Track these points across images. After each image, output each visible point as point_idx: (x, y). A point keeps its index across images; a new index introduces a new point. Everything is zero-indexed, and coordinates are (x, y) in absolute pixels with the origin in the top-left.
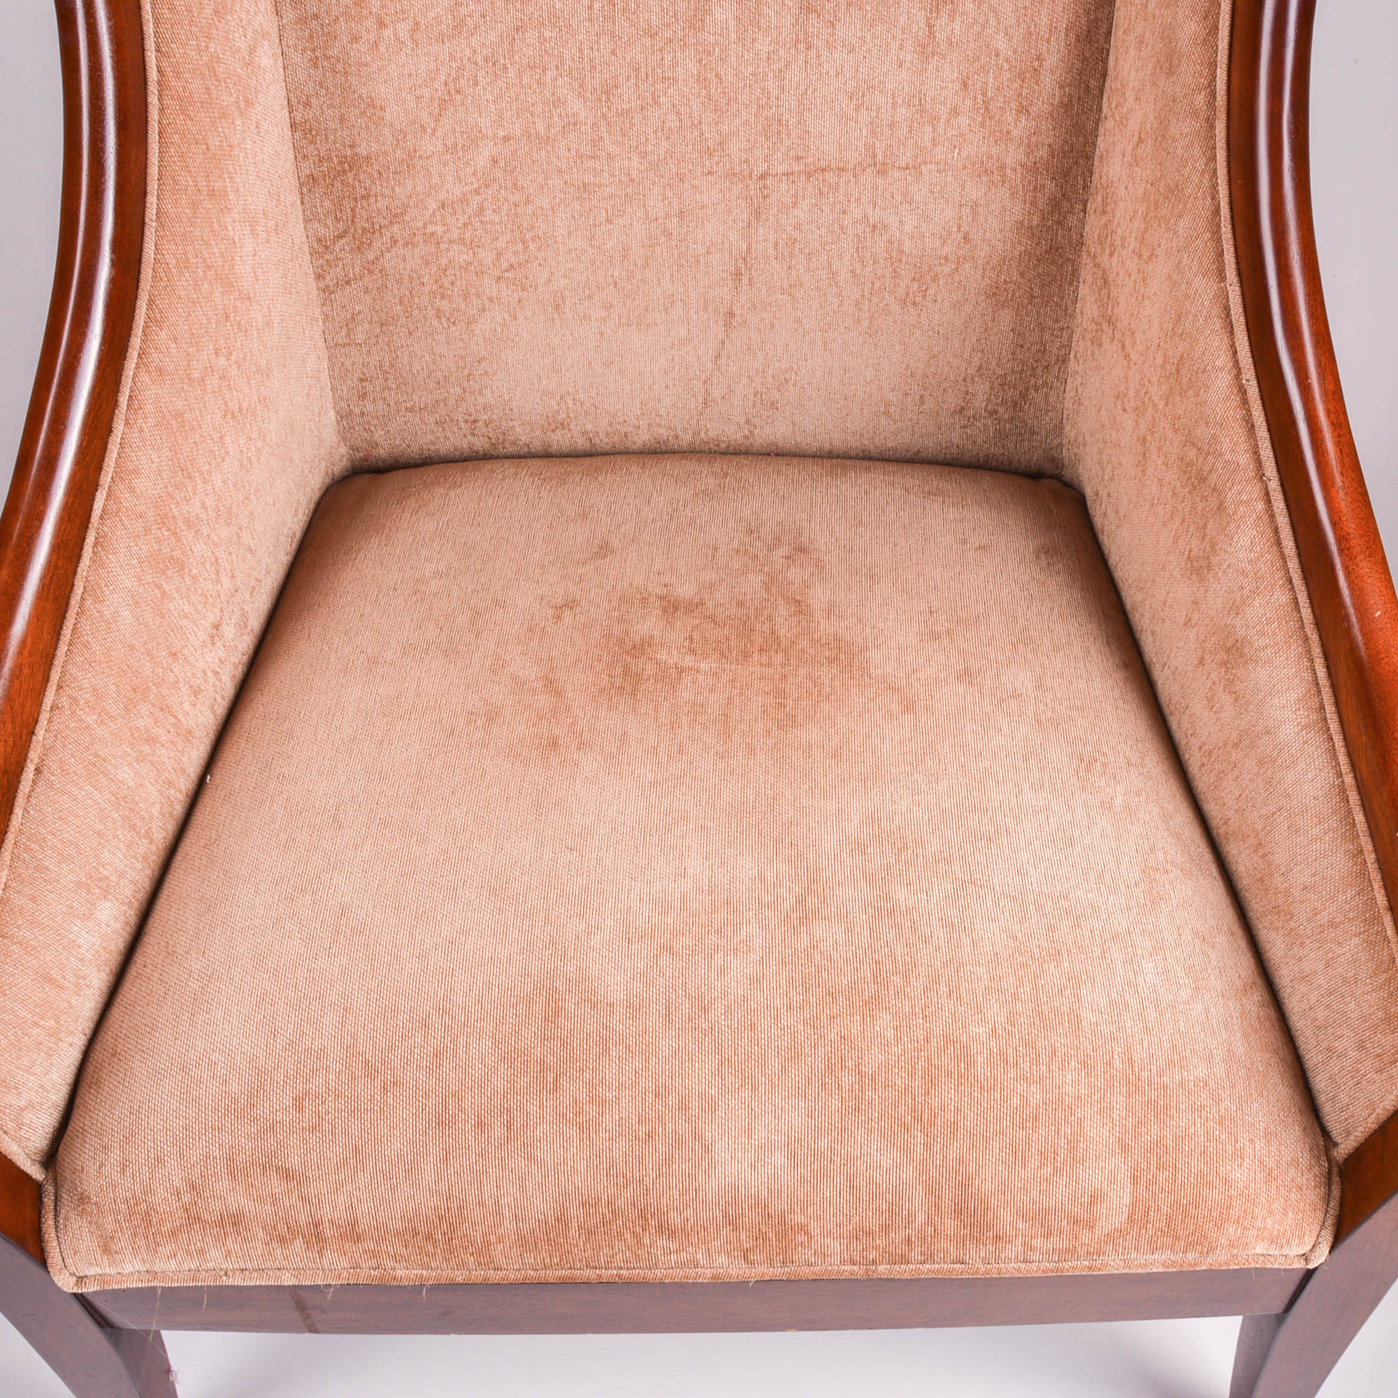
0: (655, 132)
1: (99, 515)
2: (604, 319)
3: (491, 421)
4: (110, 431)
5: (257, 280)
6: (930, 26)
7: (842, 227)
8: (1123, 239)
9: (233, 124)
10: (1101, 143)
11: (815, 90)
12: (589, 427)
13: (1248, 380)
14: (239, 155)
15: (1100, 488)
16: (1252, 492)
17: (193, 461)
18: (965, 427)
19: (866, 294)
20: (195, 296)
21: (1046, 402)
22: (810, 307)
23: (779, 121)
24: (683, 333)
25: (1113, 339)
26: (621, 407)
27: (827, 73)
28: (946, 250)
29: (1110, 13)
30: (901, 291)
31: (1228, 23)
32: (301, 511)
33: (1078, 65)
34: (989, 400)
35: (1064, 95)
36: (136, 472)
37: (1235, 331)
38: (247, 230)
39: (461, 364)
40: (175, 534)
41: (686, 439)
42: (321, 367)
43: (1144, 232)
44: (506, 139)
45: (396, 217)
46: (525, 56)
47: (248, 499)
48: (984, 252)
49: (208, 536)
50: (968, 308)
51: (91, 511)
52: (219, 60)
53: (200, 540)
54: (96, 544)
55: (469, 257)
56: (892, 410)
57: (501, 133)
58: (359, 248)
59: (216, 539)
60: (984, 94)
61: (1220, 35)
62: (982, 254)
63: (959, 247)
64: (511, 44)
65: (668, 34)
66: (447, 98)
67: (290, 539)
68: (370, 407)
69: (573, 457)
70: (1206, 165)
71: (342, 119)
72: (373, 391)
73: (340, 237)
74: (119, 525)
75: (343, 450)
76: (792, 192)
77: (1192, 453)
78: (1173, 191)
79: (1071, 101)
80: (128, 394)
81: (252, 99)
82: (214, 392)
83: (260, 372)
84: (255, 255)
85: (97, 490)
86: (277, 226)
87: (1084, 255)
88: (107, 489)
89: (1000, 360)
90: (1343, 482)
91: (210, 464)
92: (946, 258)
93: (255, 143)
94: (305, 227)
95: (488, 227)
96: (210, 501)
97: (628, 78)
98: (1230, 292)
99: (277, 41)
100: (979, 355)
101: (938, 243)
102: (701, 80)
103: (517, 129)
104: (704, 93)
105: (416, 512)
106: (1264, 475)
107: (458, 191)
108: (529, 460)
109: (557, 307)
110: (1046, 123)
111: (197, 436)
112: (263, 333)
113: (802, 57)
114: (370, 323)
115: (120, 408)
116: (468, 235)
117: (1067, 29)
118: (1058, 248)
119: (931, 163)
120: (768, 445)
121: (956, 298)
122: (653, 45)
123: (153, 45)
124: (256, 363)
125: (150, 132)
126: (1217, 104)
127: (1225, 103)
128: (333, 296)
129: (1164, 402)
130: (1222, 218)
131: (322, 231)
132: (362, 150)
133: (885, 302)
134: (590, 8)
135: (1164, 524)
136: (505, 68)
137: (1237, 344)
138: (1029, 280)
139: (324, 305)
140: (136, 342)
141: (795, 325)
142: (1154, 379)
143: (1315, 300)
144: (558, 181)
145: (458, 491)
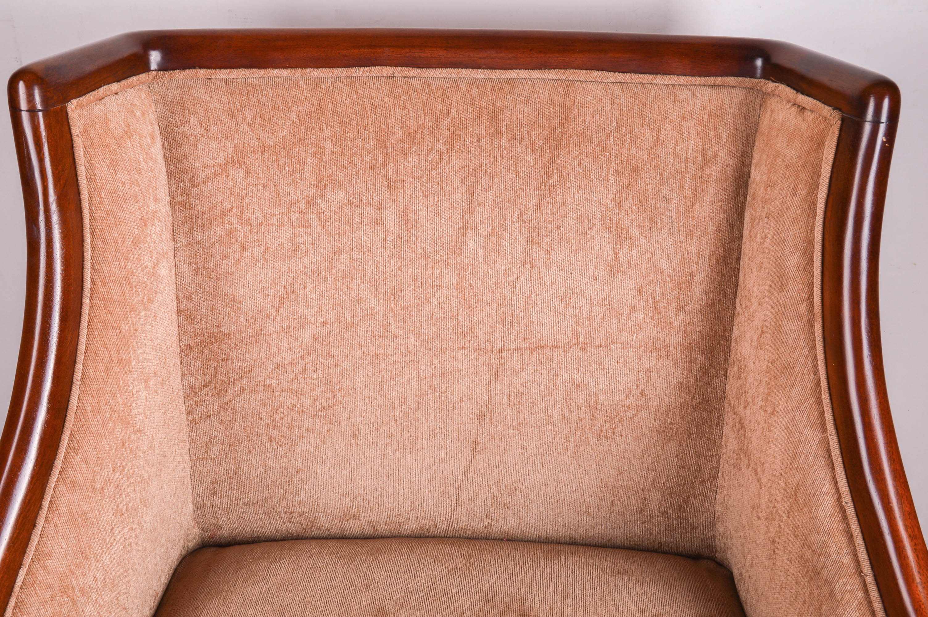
0: (427, 321)
1: (20, 586)
2: (387, 445)
3: (304, 512)
4: (34, 526)
5: (146, 418)
6: (616, 254)
7: (555, 385)
8: (753, 398)
9: (139, 315)
10: (736, 331)
11: (537, 295)
12: (373, 518)
13: (846, 503)
14: (141, 335)
15: (743, 571)
16: (854, 584)
17: (90, 547)
18: (644, 522)
19: (572, 430)
20: (103, 431)
21: (703, 506)
22: (533, 439)
23: (512, 314)
24: (442, 455)
25: (749, 467)
26: (397, 505)
27: (545, 284)
28: (628, 402)
29: (739, 245)
30: (597, 429)
31: (820, 258)
32: (163, 577)
33: (718, 279)
34: (661, 504)
35: (709, 298)
36: (49, 555)
37: (835, 467)
38: (142, 386)
39: (284, 473)
40: (73, 600)
41: (442, 528)
42: (186, 474)
43: (768, 395)
44: (324, 324)
45: (246, 373)
46: (339, 270)
47: (127, 572)
48: (655, 403)
49: (96, 600)
50: (645, 440)
51: (14, 583)
52: (133, 274)
53: (90, 604)
54: (15, 607)
55: (294, 401)
56: (591, 510)
57: (321, 320)
58: (218, 394)
59: (101, 602)
60: (654, 298)
61: (815, 265)
62: (654, 404)
63: (637, 399)
64: (330, 263)
65: (437, 257)
66: (285, 296)
67: (154, 598)
68: (218, 501)
69: (361, 539)
70: (809, 352)
71: (213, 308)
72: (221, 491)
73: (206, 386)
74: (33, 593)
75: (196, 531)
76: (521, 361)
77: (808, 554)
78: (787, 369)
79: (714, 303)
80: (49, 499)
81: (153, 298)
82: (110, 497)
83: (143, 482)
84: (146, 401)
85: (20, 568)
86: (163, 380)
87: (726, 405)
88: (27, 567)
89: (668, 476)
90: (920, 579)
91: (102, 549)
92: (629, 407)
93: (152, 326)
94: (182, 379)
95: (309, 381)
96: (100, 575)
97: (409, 286)
98: (830, 440)
99: (172, 258)
100: (653, 473)
101: (623, 396)
102: (459, 287)
103: (332, 317)
104: (461, 295)
105: (245, 580)
106: (862, 572)
107: (289, 357)
108: (329, 541)
109: (354, 436)
110: (697, 317)
111: (95, 529)
112: (148, 454)
113: (528, 273)
114: (222, 444)
115: (43, 510)
116: (294, 386)
117: (710, 256)
118: (708, 401)
119: (617, 343)
120: (502, 533)
121: (636, 434)
122: (426, 264)
123: (90, 265)
124: (141, 475)
125: (82, 322)
126: (815, 311)
127: (821, 311)
128: (197, 425)
129: (787, 515)
130: (822, 388)
131: (193, 381)
132: (225, 329)
133: (586, 436)
134: (385, 240)
135: (791, 604)
136: (326, 277)
137: (837, 477)
138: (688, 422)
139: (191, 431)
140: (59, 463)
141: (521, 451)
142: (779, 498)
143: (892, 447)
144: (358, 352)
145: (278, 565)
